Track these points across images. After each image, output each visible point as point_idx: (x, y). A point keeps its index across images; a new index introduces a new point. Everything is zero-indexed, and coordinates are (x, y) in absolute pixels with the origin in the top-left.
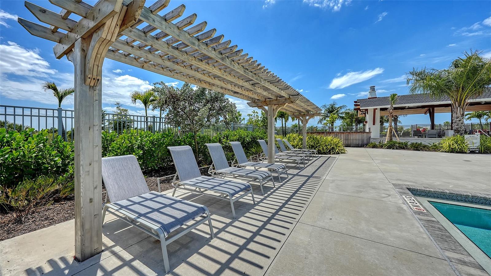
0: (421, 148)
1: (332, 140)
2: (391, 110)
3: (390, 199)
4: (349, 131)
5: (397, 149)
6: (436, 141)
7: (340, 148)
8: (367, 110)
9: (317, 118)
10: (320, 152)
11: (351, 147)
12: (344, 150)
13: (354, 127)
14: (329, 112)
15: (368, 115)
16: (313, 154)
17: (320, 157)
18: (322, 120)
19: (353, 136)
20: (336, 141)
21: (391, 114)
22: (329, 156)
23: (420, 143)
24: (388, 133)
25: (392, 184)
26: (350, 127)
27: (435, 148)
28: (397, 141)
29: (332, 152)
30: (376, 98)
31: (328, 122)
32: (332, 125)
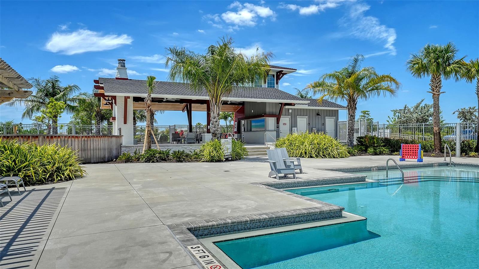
0: (184, 159)
1: (56, 152)
2: (149, 101)
3: (174, 262)
4: (85, 134)
5: (157, 161)
6: (196, 148)
7: (72, 168)
8: (114, 98)
9: (21, 106)
10: (29, 181)
11: (92, 163)
12: (81, 171)
13: (94, 127)
14: (46, 95)
15: (116, 107)
16: (9, 187)
17: (30, 192)
18: (32, 110)
19: (95, 143)
20: (65, 155)
21: (149, 107)
22: (50, 186)
23: (182, 151)
24: (146, 137)
25: (169, 226)
26: (87, 127)
27: (197, 158)
28: (158, 150)
29: (57, 178)
30: (127, 79)
31: (45, 116)
32: (55, 122)
